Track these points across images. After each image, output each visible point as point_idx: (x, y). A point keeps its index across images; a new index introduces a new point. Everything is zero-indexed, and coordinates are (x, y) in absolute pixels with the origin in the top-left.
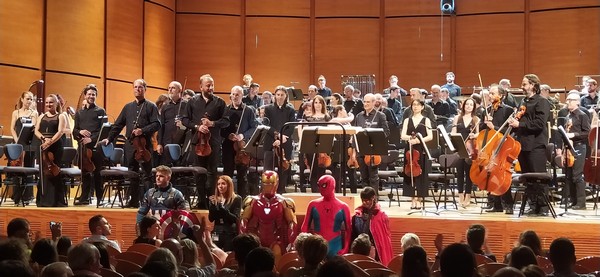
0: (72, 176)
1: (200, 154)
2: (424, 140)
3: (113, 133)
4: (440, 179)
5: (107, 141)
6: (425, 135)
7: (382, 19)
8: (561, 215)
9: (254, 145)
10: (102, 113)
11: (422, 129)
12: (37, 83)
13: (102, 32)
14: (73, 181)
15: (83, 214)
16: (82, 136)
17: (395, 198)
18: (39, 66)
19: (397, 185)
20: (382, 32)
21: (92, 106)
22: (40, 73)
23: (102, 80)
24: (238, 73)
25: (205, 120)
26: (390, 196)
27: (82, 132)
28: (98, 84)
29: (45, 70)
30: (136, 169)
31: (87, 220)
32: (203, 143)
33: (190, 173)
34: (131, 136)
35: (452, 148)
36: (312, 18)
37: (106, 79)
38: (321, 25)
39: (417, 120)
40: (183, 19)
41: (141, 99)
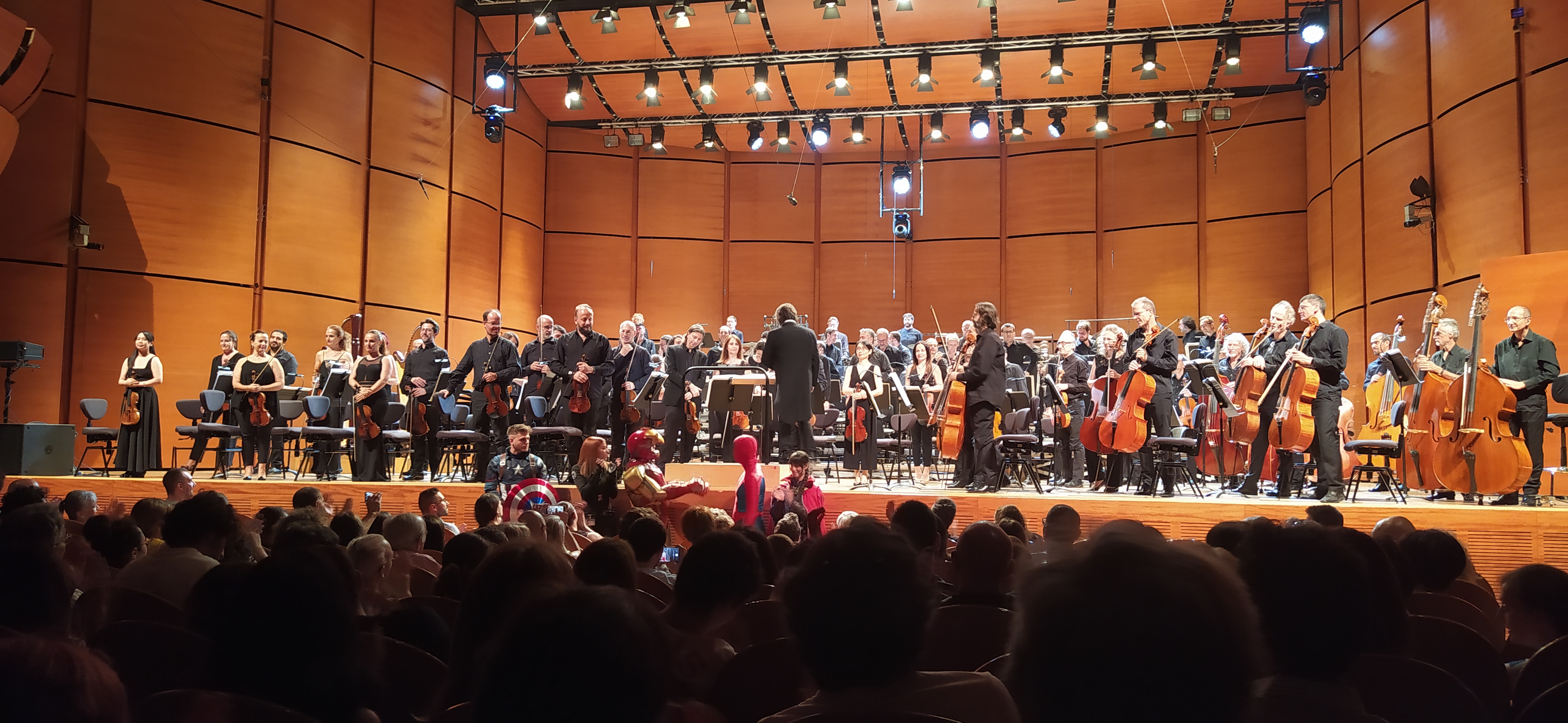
0: (398, 442)
1: (576, 410)
2: (873, 394)
3: (455, 382)
4: (892, 447)
5: (446, 392)
6: (873, 387)
7: (817, 244)
8: (1049, 491)
9: (647, 398)
10: (443, 355)
11: (869, 377)
12: (353, 318)
13: (445, 254)
14: (399, 448)
15: (411, 490)
16: (413, 386)
17: (832, 473)
18: (357, 297)
19: (836, 458)
20: (817, 262)
21: (430, 345)
22: (357, 306)
23: (442, 318)
24: (628, 313)
25: (583, 365)
26: (827, 471)
27: (413, 380)
28: (439, 322)
29: (364, 303)
30: (486, 431)
31: (416, 498)
32: (579, 395)
33: (559, 435)
34: (480, 385)
35: (908, 403)
36: (726, 242)
37: (448, 316)
38: (737, 251)
39: (863, 367)
40: (553, 239)
41: (495, 338)
